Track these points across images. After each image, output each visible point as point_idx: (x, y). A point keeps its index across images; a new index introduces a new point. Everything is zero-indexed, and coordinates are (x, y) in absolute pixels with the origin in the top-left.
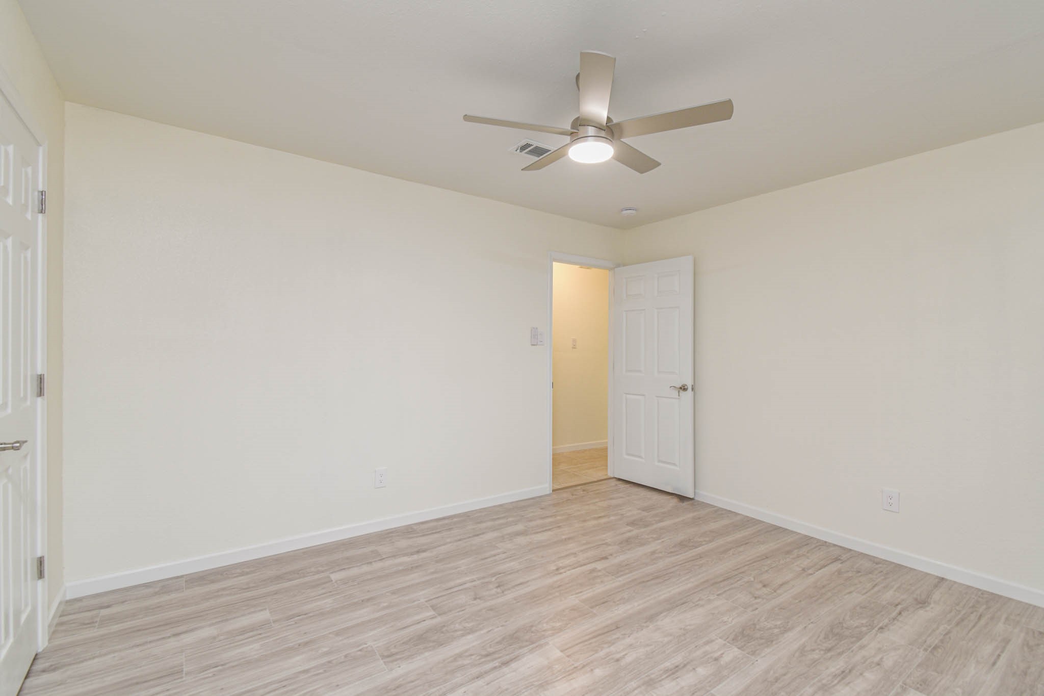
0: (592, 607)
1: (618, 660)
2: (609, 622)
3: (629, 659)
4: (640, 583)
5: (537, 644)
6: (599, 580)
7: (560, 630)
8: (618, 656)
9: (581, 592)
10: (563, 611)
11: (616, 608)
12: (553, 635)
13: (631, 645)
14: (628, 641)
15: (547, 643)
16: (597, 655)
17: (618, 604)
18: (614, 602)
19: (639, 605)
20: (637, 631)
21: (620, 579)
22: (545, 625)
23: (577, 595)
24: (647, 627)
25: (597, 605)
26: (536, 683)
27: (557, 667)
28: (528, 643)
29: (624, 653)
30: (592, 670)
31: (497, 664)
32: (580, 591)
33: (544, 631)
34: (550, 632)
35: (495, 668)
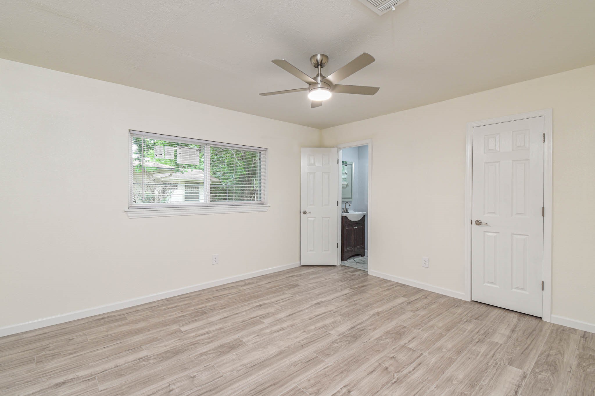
0: (317, 357)
1: (304, 332)
2: (306, 349)
3: (299, 332)
4: (277, 383)
5: (343, 335)
6: (312, 382)
7: (333, 342)
8: (304, 333)
9: (325, 368)
10: (334, 354)
11: (301, 358)
12: (336, 340)
13: (296, 338)
14: (298, 340)
15: (338, 336)
16: (314, 333)
17: (299, 361)
18: (302, 362)
19: (285, 362)
20: (291, 345)
21: (294, 386)
22: (342, 344)
23: (327, 366)
24: (285, 348)
25: (314, 359)
26: (337, 323)
27: (331, 328)
28: (348, 335)
29: (301, 334)
30: (316, 328)
31: (356, 327)
32: (326, 370)
33: (341, 342)
34: (338, 341)
35: (356, 326)
